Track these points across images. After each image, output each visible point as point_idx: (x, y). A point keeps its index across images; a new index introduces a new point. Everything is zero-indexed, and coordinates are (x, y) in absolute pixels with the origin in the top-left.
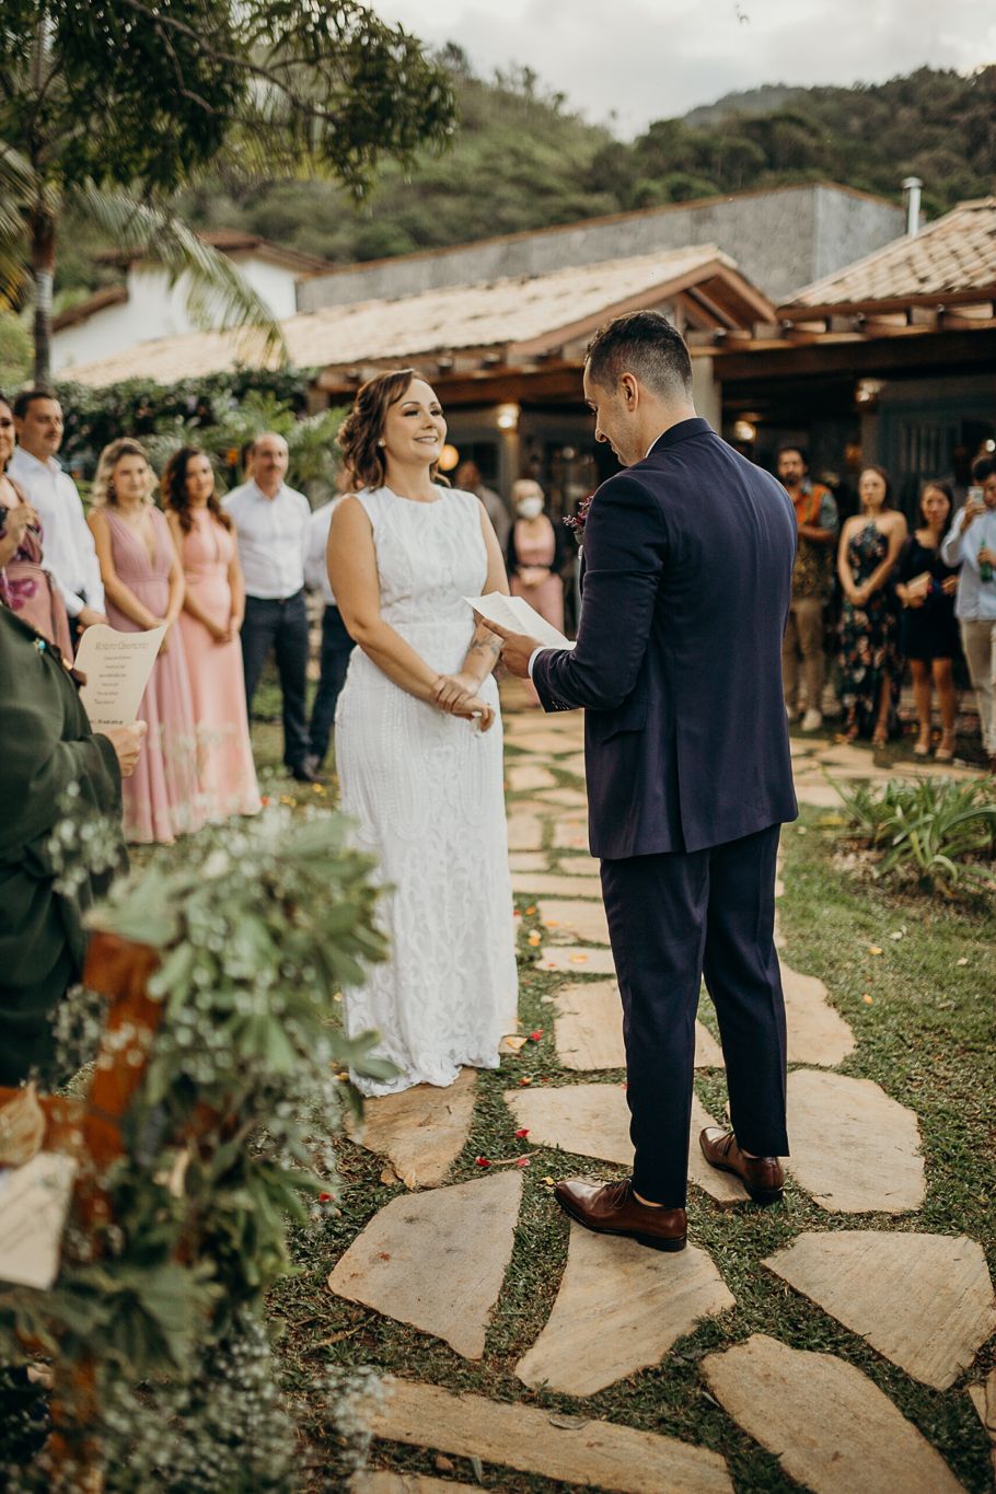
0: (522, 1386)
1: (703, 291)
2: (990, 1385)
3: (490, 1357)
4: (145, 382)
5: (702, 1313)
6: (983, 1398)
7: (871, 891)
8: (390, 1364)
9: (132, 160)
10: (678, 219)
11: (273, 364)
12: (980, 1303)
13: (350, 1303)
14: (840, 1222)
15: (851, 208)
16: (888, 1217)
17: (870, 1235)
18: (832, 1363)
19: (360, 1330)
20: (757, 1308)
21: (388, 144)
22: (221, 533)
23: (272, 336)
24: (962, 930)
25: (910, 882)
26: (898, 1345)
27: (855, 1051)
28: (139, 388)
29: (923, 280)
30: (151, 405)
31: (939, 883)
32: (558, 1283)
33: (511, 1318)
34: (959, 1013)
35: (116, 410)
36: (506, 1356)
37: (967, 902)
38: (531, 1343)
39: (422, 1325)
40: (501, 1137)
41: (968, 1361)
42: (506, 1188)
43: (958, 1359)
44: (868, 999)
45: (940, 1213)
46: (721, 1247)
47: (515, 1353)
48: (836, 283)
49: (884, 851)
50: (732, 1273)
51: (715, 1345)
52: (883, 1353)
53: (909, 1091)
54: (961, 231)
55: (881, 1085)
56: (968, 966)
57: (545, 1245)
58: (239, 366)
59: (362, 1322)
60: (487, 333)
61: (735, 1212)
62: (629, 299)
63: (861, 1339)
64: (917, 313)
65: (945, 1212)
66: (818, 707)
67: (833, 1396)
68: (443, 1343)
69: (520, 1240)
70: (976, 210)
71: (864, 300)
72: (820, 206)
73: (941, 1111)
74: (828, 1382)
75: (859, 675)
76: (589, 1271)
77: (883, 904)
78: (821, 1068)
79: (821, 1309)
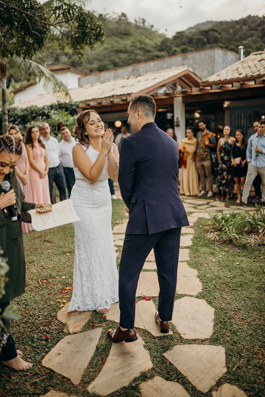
0: (88, 392)
1: (184, 78)
2: (219, 391)
3: (81, 384)
4: (35, 106)
5: (143, 370)
6: (216, 395)
7: (216, 243)
8: (54, 386)
9: (20, 50)
10: (178, 58)
11: (67, 101)
12: (221, 366)
13: (46, 368)
14: (187, 342)
15: (224, 54)
16: (201, 340)
17: (194, 346)
18: (176, 385)
19: (48, 376)
20: (159, 368)
21: (86, 44)
22: (42, 149)
23: (67, 94)
24: (239, 254)
25: (227, 241)
26: (195, 379)
27: (201, 291)
28: (32, 108)
29: (240, 74)
30: (36, 113)
31: (234, 241)
32: (105, 361)
33: (90, 372)
34: (233, 279)
35: (27, 114)
36: (86, 384)
37: (241, 246)
38: (94, 379)
39: (65, 375)
40: (99, 318)
41: (214, 383)
42: (97, 333)
43: (211, 383)
44: (208, 275)
45: (215, 339)
46: (153, 350)
47: (89, 383)
48: (217, 76)
49: (221, 232)
50: (154, 357)
51: (144, 380)
52: (191, 382)
53: (214, 302)
54: (251, 60)
55: (207, 301)
56: (238, 265)
57: (104, 350)
58: (58, 102)
59: (49, 374)
60: (126, 91)
61: (159, 340)
62: (164, 81)
63: (185, 377)
64: (235, 84)
65: (217, 339)
66: (212, 191)
67: (174, 395)
68: (69, 380)
69: (97, 348)
70: (256, 55)
71: (224, 80)
72: (216, 54)
73: (222, 308)
74: (173, 391)
75: (224, 182)
76: (115, 358)
77: (219, 247)
78: (191, 296)
79: (176, 368)
